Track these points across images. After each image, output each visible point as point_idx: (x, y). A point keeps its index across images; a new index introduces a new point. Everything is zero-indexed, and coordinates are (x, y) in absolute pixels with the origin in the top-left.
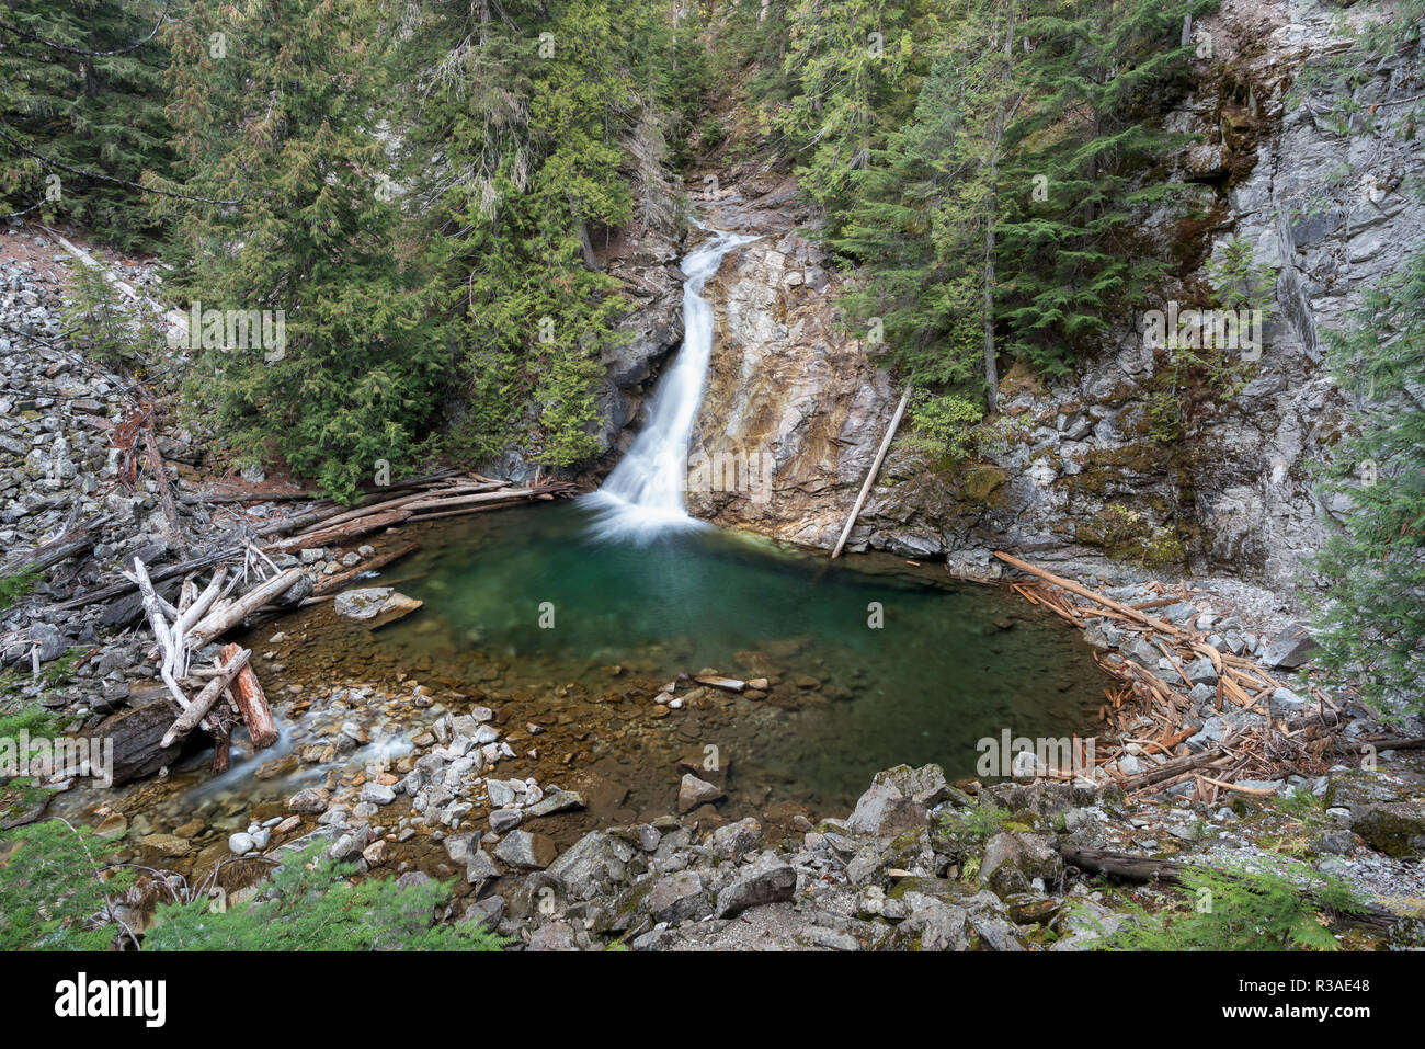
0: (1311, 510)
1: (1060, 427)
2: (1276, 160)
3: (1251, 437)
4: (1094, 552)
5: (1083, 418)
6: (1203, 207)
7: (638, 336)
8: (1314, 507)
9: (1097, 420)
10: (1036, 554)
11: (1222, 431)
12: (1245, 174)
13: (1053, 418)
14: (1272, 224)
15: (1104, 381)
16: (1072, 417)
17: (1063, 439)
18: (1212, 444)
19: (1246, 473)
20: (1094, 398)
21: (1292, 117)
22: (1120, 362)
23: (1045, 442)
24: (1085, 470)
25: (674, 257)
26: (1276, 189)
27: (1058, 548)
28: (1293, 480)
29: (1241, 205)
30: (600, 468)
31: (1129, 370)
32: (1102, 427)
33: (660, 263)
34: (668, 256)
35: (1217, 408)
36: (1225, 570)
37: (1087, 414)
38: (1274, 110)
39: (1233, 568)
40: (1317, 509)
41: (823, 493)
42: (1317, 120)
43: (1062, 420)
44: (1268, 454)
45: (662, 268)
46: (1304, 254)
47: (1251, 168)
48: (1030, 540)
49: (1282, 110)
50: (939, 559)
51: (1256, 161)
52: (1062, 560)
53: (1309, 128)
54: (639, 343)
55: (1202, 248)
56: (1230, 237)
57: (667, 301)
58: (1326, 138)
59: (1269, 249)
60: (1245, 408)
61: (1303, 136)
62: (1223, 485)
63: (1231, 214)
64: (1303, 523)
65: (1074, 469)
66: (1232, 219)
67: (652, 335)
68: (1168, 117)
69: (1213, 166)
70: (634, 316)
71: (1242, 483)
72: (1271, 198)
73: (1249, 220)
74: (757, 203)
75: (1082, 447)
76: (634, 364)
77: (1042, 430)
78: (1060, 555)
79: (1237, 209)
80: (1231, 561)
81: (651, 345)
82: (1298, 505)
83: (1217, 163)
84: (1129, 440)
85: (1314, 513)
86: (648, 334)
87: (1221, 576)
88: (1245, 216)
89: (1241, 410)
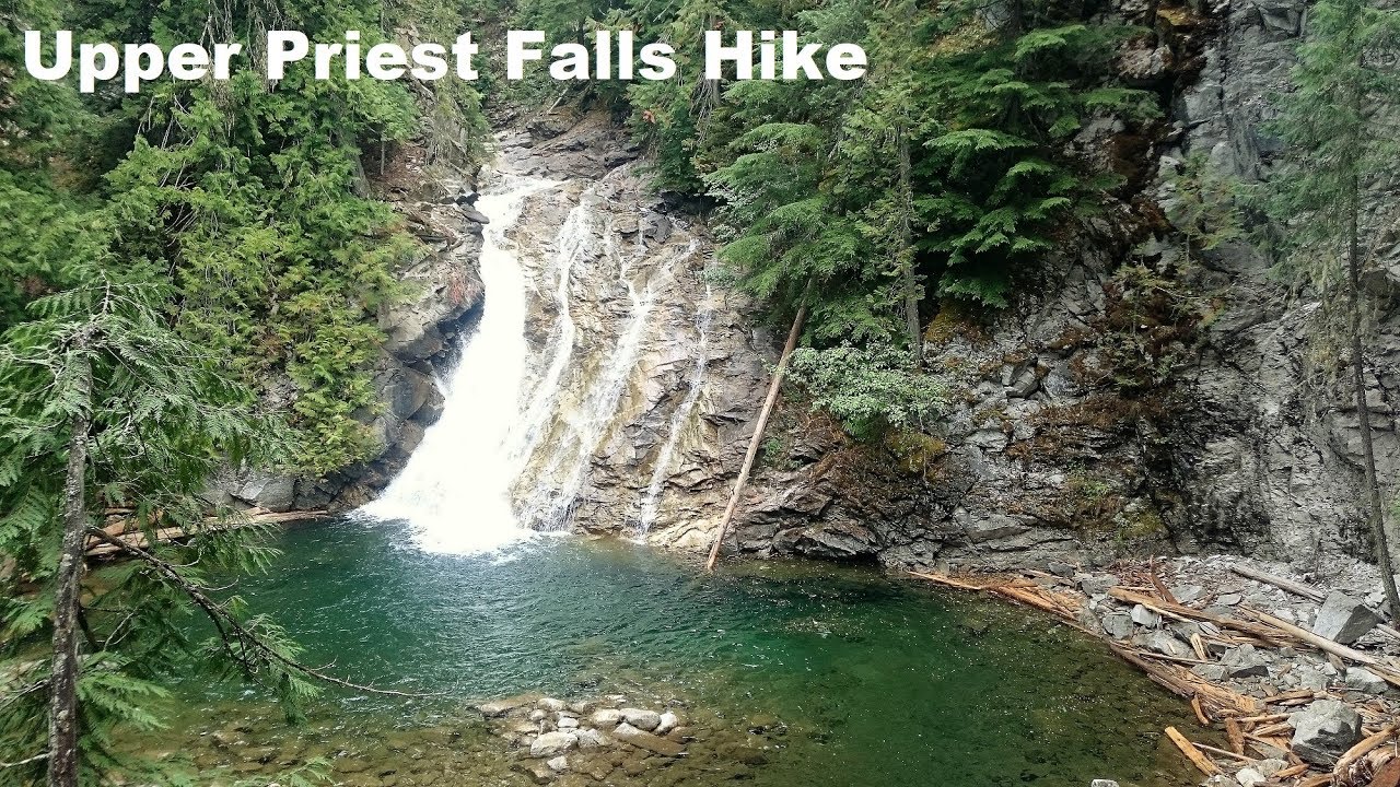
0: (1317, 457)
1: (1006, 381)
2: (1225, 64)
3: (1230, 379)
4: (1059, 535)
5: (1032, 370)
6: (1143, 119)
7: (427, 294)
8: (1320, 453)
9: (1047, 371)
10: (990, 543)
11: (1195, 376)
12: (1193, 78)
13: (996, 370)
14: (1224, 135)
15: (1051, 324)
16: (1019, 369)
17: (1011, 396)
18: (1185, 391)
19: (1230, 422)
20: (1041, 344)
21: (1238, 15)
22: (1064, 301)
23: (991, 400)
24: (1039, 432)
25: (469, 193)
26: (1228, 96)
27: (1017, 533)
28: (1290, 425)
29: (1191, 114)
30: (376, 477)
31: (1076, 310)
32: (1052, 381)
33: (452, 200)
34: (462, 191)
35: (1187, 347)
36: (1221, 543)
37: (1034, 364)
38: (1220, 6)
39: (1229, 540)
40: (1326, 456)
41: (704, 486)
42: (1267, 19)
43: (1008, 372)
44: (1254, 399)
45: (455, 205)
46: (1269, 164)
47: (1199, 71)
48: (983, 526)
49: (1229, 6)
50: (867, 560)
51: (1203, 64)
52: (1022, 549)
53: (1257, 28)
54: (427, 304)
55: (1148, 165)
56: (1177, 151)
57: (462, 250)
58: (1278, 39)
59: (1224, 164)
60: (1219, 345)
61: (1251, 37)
62: (1204, 438)
63: (1178, 127)
64: (1310, 475)
65: (1027, 432)
66: (1179, 130)
67: (444, 294)
68: (1094, 19)
69: (1155, 70)
70: (421, 267)
71: (1227, 434)
72: (1221, 105)
73: (1199, 131)
74: (553, 143)
75: (1033, 406)
76: (420, 331)
77: (986, 386)
78: (1020, 542)
79: (1185, 118)
80: (1227, 531)
81: (442, 308)
82: (1301, 454)
83: (1159, 66)
84: (1086, 393)
85: (1321, 461)
86: (438, 291)
87: (1214, 551)
88: (1195, 126)
89: (1215, 348)
